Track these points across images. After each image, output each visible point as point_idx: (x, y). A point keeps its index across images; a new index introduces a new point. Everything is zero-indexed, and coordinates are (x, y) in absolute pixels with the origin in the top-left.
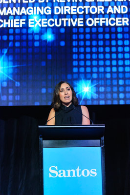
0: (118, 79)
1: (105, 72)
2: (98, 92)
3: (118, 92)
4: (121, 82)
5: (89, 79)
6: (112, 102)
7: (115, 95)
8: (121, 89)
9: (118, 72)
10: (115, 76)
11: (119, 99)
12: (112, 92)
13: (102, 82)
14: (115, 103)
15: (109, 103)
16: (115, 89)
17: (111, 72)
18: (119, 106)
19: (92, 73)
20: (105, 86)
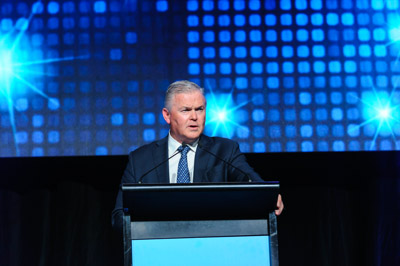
0: (297, 90)
1: (265, 75)
2: (249, 123)
3: (299, 123)
4: (305, 98)
5: (226, 91)
6: (284, 145)
7: (290, 130)
8: (305, 115)
9: (296, 75)
10: (289, 83)
11: (300, 139)
12: (282, 123)
13: (257, 98)
14: (292, 147)
15: (276, 148)
16: (290, 115)
17: (281, 75)
18: (300, 155)
19: (233, 76)
20: (266, 107)
